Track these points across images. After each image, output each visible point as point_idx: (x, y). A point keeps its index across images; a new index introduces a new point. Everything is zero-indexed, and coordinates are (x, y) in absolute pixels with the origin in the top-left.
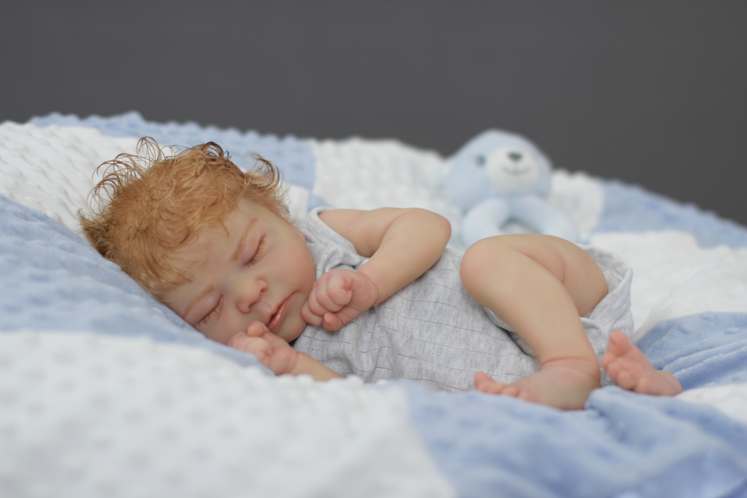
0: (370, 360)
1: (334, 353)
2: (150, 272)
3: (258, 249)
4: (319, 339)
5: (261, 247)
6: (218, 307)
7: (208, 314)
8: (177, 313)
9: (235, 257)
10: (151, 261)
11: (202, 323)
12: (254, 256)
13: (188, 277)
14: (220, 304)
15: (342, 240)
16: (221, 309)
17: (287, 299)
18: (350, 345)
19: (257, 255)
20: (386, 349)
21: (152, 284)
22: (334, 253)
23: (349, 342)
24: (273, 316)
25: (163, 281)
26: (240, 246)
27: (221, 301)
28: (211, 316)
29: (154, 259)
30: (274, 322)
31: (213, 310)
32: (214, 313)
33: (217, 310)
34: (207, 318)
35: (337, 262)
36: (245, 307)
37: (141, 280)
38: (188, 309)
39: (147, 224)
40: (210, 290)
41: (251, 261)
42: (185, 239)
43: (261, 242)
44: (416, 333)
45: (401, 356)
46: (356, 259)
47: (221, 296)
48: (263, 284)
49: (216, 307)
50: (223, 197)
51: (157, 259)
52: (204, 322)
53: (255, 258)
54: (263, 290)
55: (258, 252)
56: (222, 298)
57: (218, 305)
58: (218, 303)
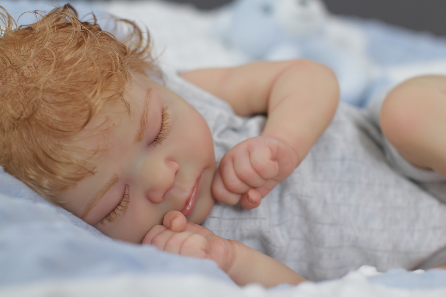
2: (40, 168)
5: (165, 122)
6: (124, 199)
7: (113, 210)
8: (76, 214)
9: (139, 138)
11: (106, 222)
13: (90, 169)
14: (126, 196)
16: (128, 202)
18: (267, 221)
19: (162, 132)
20: (296, 219)
21: (45, 182)
25: (60, 178)
26: (143, 123)
27: (127, 192)
28: (117, 211)
29: (45, 153)
30: (188, 208)
31: (119, 204)
32: (120, 208)
33: (123, 203)
34: (113, 215)
36: (158, 196)
38: (89, 208)
40: (115, 181)
41: (156, 140)
43: (163, 116)
44: (329, 197)
46: (239, 121)
47: (126, 186)
48: (176, 165)
49: (122, 200)
50: (117, 67)
51: (48, 152)
52: (110, 220)
53: (160, 136)
54: (177, 173)
55: (163, 128)
56: (127, 189)
57: (123, 197)
58: (124, 195)
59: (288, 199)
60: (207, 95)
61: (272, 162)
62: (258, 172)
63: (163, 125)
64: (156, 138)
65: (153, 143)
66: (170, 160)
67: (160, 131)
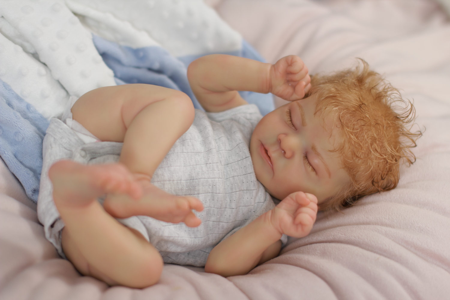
7: (290, 116)
9: (313, 148)
12: (308, 160)
16: (289, 125)
17: (273, 167)
19: (307, 162)
26: (318, 154)
27: (293, 128)
31: (291, 120)
32: (289, 119)
36: (282, 137)
40: (303, 124)
41: (306, 157)
43: (314, 169)
48: (288, 155)
49: (292, 123)
53: (307, 160)
54: (285, 153)
55: (309, 164)
56: (295, 129)
57: (293, 124)
58: (293, 125)
64: (307, 158)
67: (309, 162)
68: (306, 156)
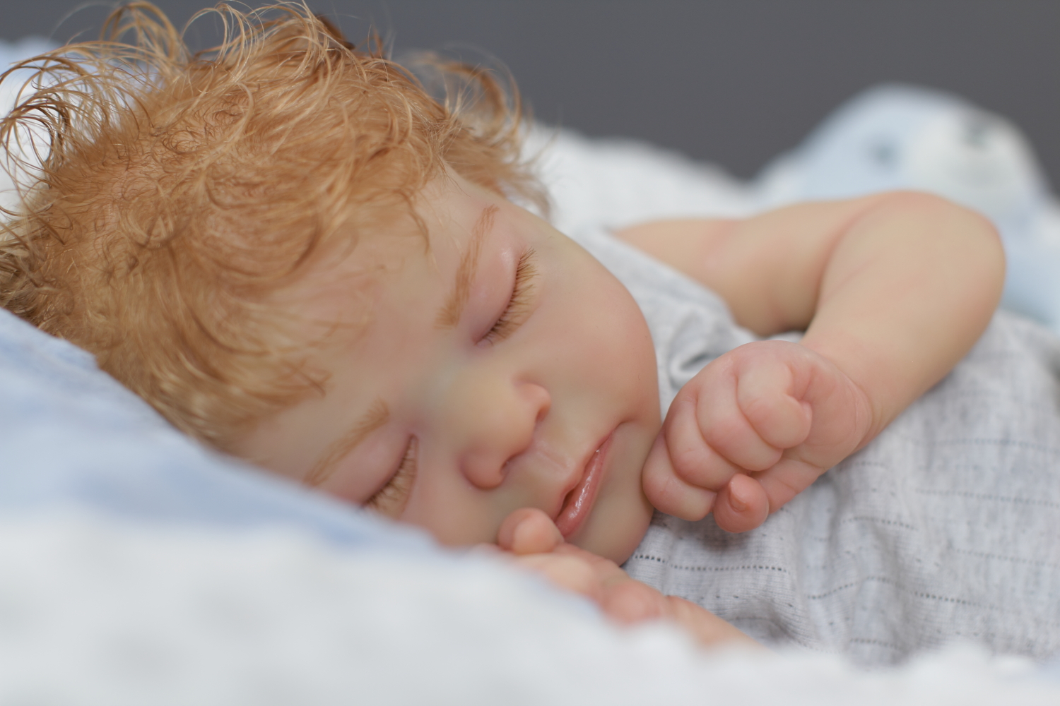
0: (838, 619)
1: (737, 601)
2: (190, 366)
3: (515, 292)
4: (686, 563)
5: (522, 286)
6: (402, 471)
7: (373, 498)
9: (451, 316)
10: (192, 332)
12: (505, 313)
13: (314, 376)
14: (408, 464)
15: (695, 291)
16: (412, 477)
17: (603, 444)
18: (786, 574)
19: (511, 310)
20: (873, 585)
21: (200, 402)
22: (688, 323)
23: (781, 565)
24: (569, 497)
25: (236, 391)
26: (463, 281)
27: (411, 454)
28: (382, 500)
29: (202, 329)
30: (572, 515)
31: (389, 483)
32: (389, 492)
33: (400, 481)
35: (696, 347)
36: (489, 468)
37: (162, 392)
39: (171, 227)
40: (379, 420)
41: (497, 329)
42: (305, 256)
43: (520, 271)
44: (960, 532)
45: (930, 602)
47: (411, 440)
48: (541, 395)
49: (396, 474)
50: (404, 133)
51: (213, 330)
53: (506, 318)
54: (542, 415)
55: (516, 299)
56: (412, 446)
57: (401, 466)
58: (402, 462)
59: (849, 528)
60: (667, 274)
61: (793, 401)
62: (755, 424)
63: (517, 293)
64: (497, 325)
65: (488, 338)
66: (527, 380)
67: (509, 306)
68: (493, 330)
